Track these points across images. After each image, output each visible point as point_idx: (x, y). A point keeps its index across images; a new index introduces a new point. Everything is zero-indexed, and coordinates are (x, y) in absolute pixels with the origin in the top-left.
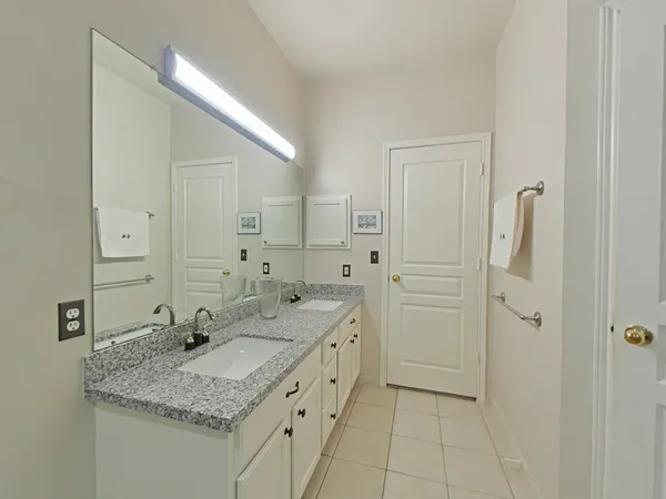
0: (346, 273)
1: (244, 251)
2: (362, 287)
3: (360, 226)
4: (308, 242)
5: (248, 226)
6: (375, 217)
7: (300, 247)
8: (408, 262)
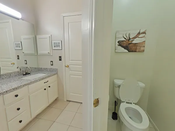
0: (52, 64)
1: (18, 56)
2: (57, 69)
3: (55, 47)
4: (39, 53)
5: (18, 46)
6: (59, 43)
7: (36, 54)
8: (71, 60)
